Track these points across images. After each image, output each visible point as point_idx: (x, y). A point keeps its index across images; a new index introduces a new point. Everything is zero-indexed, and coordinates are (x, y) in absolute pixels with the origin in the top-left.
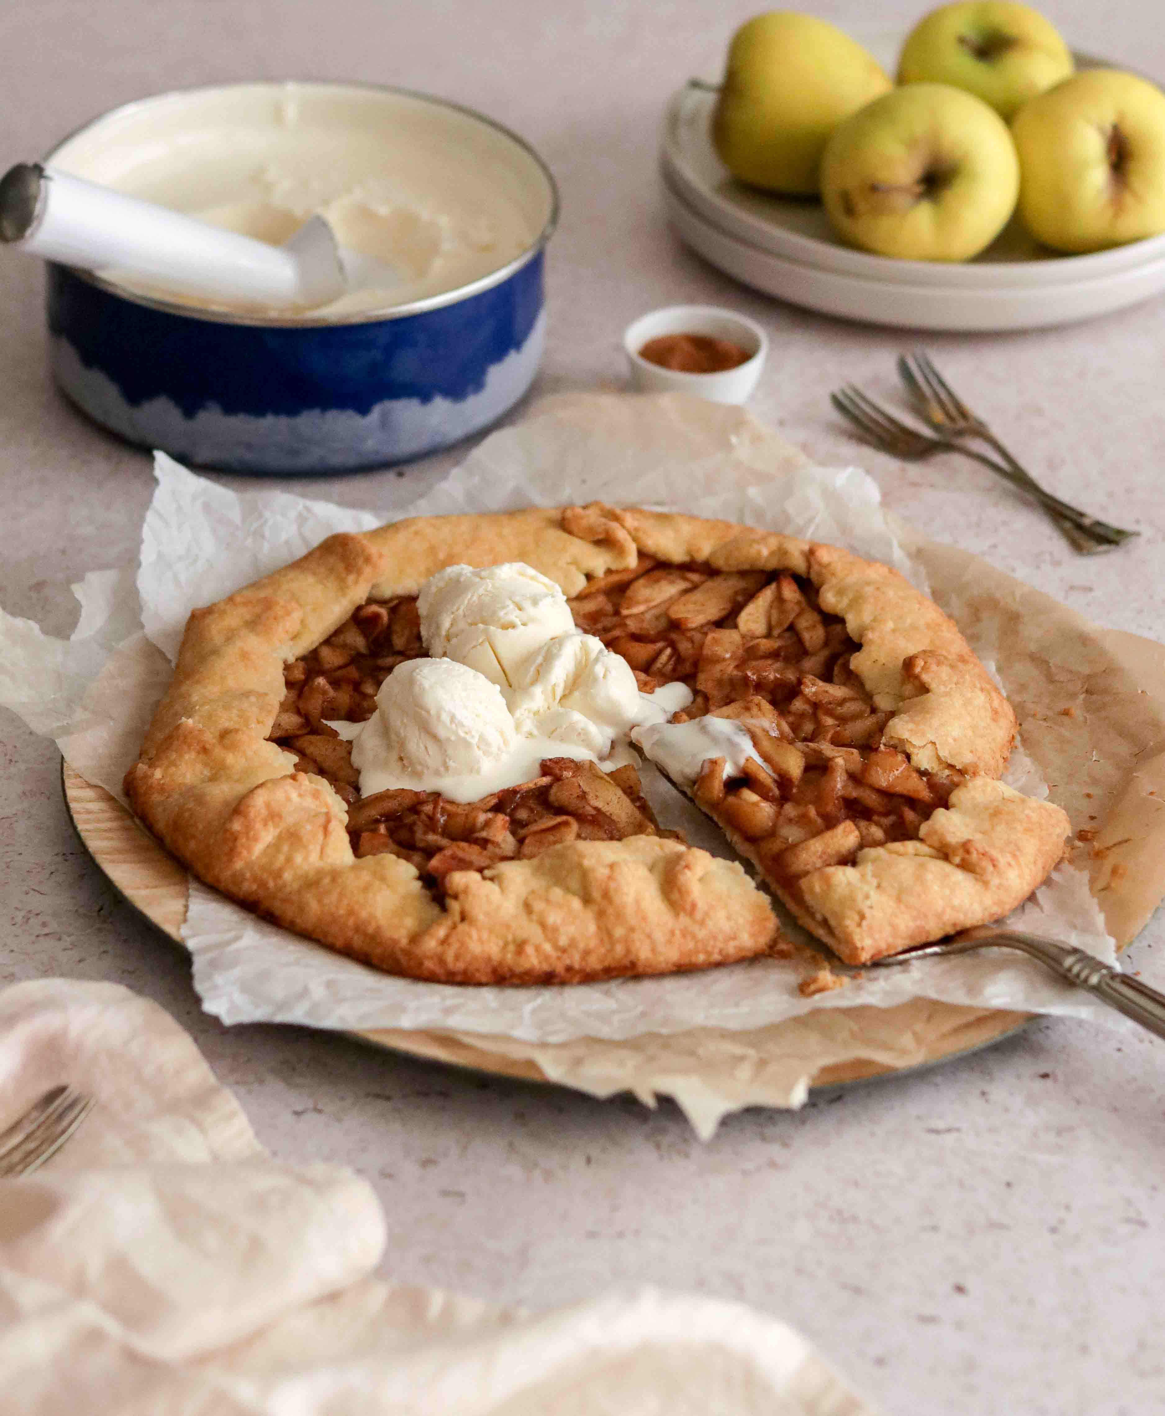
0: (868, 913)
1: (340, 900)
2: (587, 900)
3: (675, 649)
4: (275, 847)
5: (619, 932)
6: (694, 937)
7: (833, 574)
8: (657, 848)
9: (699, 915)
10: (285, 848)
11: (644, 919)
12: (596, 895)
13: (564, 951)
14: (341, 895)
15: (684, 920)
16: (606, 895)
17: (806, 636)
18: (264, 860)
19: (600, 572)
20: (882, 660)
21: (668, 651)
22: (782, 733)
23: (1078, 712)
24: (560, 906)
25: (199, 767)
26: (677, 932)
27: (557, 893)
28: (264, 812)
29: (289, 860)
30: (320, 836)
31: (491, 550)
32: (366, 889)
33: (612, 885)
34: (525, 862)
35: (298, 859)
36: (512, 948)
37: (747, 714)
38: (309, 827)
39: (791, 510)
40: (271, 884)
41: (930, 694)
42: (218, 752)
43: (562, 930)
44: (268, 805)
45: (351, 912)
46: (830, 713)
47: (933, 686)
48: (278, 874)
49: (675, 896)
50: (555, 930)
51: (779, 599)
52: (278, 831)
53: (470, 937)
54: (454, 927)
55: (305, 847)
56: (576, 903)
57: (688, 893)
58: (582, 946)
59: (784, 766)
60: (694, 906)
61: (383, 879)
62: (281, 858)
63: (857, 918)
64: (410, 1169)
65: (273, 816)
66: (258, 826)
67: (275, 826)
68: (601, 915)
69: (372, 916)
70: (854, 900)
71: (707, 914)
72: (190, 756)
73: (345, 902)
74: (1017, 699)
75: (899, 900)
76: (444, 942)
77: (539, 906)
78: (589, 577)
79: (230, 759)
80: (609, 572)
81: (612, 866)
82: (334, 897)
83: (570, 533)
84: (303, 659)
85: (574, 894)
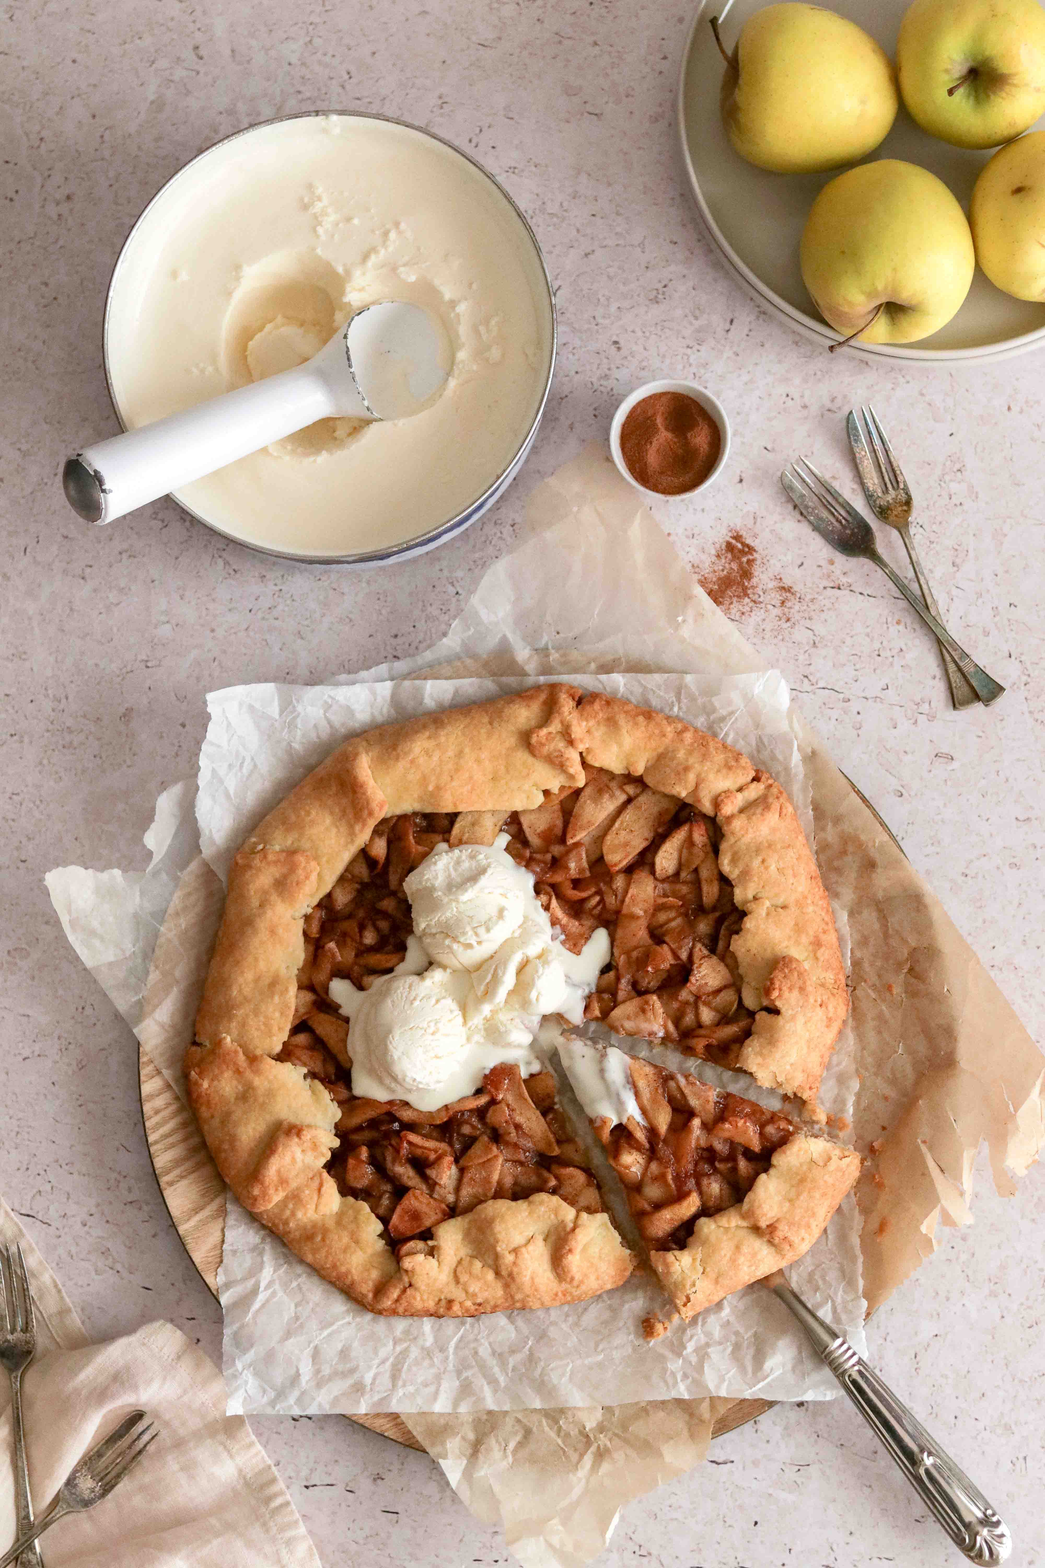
0: (692, 1297)
1: (327, 1257)
2: (497, 1274)
3: (602, 901)
4: (284, 1202)
5: (518, 1297)
6: (571, 1294)
7: (733, 833)
8: (553, 1216)
9: (575, 1283)
10: (291, 1206)
11: (536, 1290)
12: (504, 1273)
13: (480, 1305)
14: (328, 1254)
15: (565, 1286)
16: (511, 1275)
17: (705, 888)
18: (276, 1211)
19: (556, 791)
20: (754, 951)
21: (597, 898)
22: (667, 1032)
23: (897, 990)
24: (479, 1279)
25: (235, 1083)
26: (560, 1294)
27: (478, 1264)
28: (275, 1178)
29: (293, 1214)
30: (315, 1197)
31: (471, 778)
32: (345, 1250)
33: (515, 1270)
34: (459, 1218)
35: (300, 1215)
36: (443, 1303)
37: (642, 1017)
38: (307, 1192)
39: (717, 704)
40: (281, 1227)
41: (780, 1017)
42: (248, 1074)
43: (479, 1295)
44: (279, 1172)
45: (334, 1266)
46: (707, 1004)
47: (783, 1011)
48: (286, 1223)
49: (560, 1271)
50: (474, 1295)
51: (689, 842)
52: (284, 1194)
53: (415, 1298)
54: (404, 1291)
55: (304, 1206)
56: (490, 1275)
57: (569, 1272)
58: (492, 1303)
59: (655, 1122)
60: (572, 1279)
61: (357, 1242)
62: (288, 1213)
63: (684, 1299)
64: (365, 1485)
65: (283, 1181)
66: (271, 1191)
67: (284, 1190)
68: (506, 1286)
69: (349, 1272)
70: (684, 1286)
71: (582, 1282)
72: (228, 1074)
73: (331, 1259)
74: (858, 954)
75: (717, 1282)
76: (397, 1301)
77: (464, 1278)
78: (546, 793)
79: (257, 1081)
80: (562, 788)
81: (515, 1251)
82: (323, 1253)
83: (534, 756)
84: (319, 905)
85: (489, 1266)
